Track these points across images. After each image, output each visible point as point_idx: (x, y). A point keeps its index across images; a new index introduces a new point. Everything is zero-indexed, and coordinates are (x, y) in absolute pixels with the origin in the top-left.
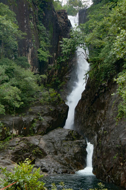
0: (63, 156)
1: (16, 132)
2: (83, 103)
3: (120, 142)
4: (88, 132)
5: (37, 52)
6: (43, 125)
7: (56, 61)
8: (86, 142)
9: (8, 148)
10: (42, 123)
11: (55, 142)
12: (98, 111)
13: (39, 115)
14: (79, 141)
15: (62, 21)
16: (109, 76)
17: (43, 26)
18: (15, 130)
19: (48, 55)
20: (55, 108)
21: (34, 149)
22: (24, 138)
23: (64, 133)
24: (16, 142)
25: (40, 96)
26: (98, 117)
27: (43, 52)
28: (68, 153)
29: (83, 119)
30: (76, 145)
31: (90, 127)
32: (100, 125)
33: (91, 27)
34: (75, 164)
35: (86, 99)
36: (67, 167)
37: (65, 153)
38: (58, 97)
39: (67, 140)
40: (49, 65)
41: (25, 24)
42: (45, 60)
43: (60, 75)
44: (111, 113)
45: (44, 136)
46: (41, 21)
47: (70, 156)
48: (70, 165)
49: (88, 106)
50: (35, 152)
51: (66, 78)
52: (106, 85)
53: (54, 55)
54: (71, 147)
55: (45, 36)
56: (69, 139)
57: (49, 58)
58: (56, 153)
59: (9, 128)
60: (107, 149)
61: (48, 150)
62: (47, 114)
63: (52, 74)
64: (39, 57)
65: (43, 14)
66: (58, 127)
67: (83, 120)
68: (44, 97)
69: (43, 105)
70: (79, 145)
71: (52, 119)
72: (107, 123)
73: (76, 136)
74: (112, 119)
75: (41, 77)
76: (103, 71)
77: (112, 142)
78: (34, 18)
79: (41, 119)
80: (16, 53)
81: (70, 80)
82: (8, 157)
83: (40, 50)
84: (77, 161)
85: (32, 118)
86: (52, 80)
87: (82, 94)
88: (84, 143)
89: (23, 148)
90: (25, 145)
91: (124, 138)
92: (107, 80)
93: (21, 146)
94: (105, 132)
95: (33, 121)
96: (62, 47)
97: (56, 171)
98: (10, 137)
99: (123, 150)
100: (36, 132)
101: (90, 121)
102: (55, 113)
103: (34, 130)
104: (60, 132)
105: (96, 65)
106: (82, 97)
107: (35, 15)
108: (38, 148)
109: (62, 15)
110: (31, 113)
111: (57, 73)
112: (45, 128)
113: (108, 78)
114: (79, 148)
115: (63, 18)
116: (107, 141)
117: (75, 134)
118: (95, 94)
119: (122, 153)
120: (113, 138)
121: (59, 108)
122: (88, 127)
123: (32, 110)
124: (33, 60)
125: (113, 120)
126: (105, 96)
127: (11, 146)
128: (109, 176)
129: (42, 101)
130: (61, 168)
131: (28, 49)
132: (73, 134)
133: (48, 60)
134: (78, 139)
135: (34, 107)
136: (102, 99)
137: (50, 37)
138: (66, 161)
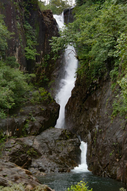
0: (57, 156)
1: (10, 134)
2: (73, 101)
3: (117, 139)
4: (81, 131)
5: (24, 51)
6: (36, 126)
7: (43, 59)
8: (79, 141)
9: (4, 150)
10: (34, 124)
11: (49, 142)
12: (90, 109)
13: (30, 115)
14: (72, 140)
15: (47, 19)
16: (100, 73)
17: (29, 26)
18: (9, 132)
19: (36, 54)
20: (46, 107)
21: (29, 150)
22: (18, 139)
23: (57, 133)
24: (12, 144)
25: (30, 96)
26: (91, 115)
27: (30, 50)
28: (63, 152)
29: (74, 117)
30: (70, 144)
31: (83, 125)
32: (93, 123)
33: (82, 26)
34: (70, 162)
35: (76, 97)
36: (62, 166)
37: (60, 153)
38: (49, 96)
39: (61, 140)
40: (36, 63)
41: (12, 25)
42: (32, 58)
43: (48, 73)
44: (105, 111)
45: (37, 137)
46: (27, 21)
47: (65, 155)
48: (65, 164)
49: (79, 104)
50: (30, 152)
51: (54, 76)
52: (98, 83)
53: (41, 53)
54: (65, 146)
55: (32, 35)
56: (62, 138)
57: (36, 56)
58: (50, 153)
59: (2, 129)
60: (103, 147)
61: (42, 151)
62: (39, 113)
63: (40, 72)
64: (26, 56)
65: (29, 15)
66: (50, 127)
67: (75, 119)
68: (34, 97)
69: (34, 105)
70: (73, 143)
71: (44, 119)
72: (101, 122)
73: (69, 135)
74: (106, 117)
75: (30, 76)
76: (94, 69)
77: (108, 139)
78: (20, 19)
79: (33, 120)
80: (4, 53)
81: (59, 78)
82: (6, 159)
83: (27, 49)
84: (71, 159)
85: (24, 119)
86: (40, 79)
87: (72, 92)
88: (78, 142)
89: (19, 149)
90: (21, 147)
91: (120, 135)
92: (98, 78)
93: (17, 147)
94: (100, 130)
95: (26, 122)
96: (52, 45)
97: (53, 170)
98: (4, 139)
99: (120, 147)
100: (29, 133)
101: (82, 119)
102: (47, 113)
103: (27, 131)
104: (53, 132)
105: (86, 62)
106: (72, 95)
107: (22, 16)
108: (32, 148)
109: (48, 15)
110: (23, 114)
111: (44, 71)
112: (37, 128)
113: (99, 75)
114: (73, 147)
115: (48, 17)
116: (102, 139)
117: (69, 133)
118: (87, 92)
119: (118, 150)
120: (109, 136)
121: (50, 107)
122: (81, 125)
123: (23, 110)
124: (21, 59)
125: (108, 119)
126: (97, 93)
127: (7, 148)
128: (105, 172)
129: (32, 101)
130: (57, 167)
131: (15, 48)
132: (66, 134)
133: (35, 58)
134: (71, 138)
135: (25, 107)
136: (94, 97)
137: (37, 36)
138: (61, 160)
